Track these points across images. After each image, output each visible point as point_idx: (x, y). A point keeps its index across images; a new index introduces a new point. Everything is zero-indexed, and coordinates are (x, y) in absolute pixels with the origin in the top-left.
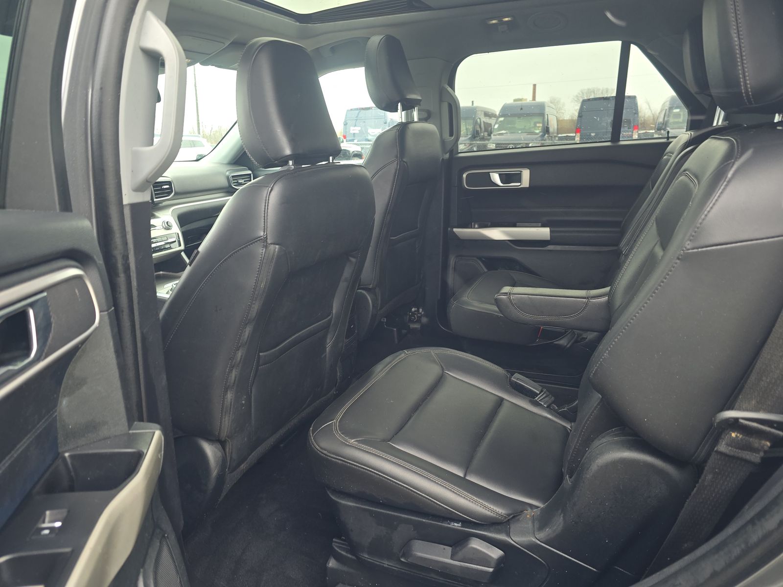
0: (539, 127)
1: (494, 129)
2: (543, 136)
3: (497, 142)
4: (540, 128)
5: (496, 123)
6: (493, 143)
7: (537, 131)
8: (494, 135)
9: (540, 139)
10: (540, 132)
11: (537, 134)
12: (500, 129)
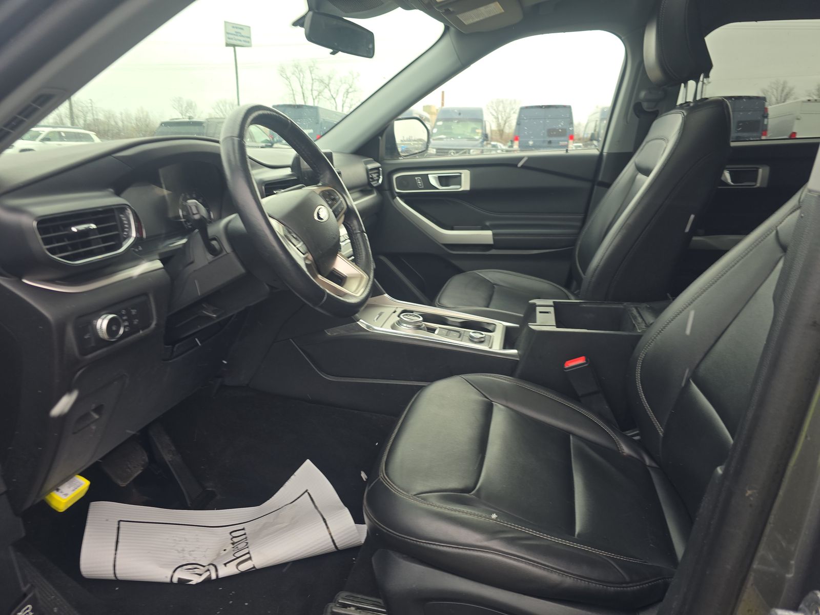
0: (478, 133)
1: (433, 133)
2: (483, 142)
3: (437, 147)
4: (480, 134)
5: (434, 128)
6: (433, 148)
7: (477, 137)
8: (434, 140)
9: (480, 145)
10: (480, 138)
11: (477, 140)
12: (439, 133)
